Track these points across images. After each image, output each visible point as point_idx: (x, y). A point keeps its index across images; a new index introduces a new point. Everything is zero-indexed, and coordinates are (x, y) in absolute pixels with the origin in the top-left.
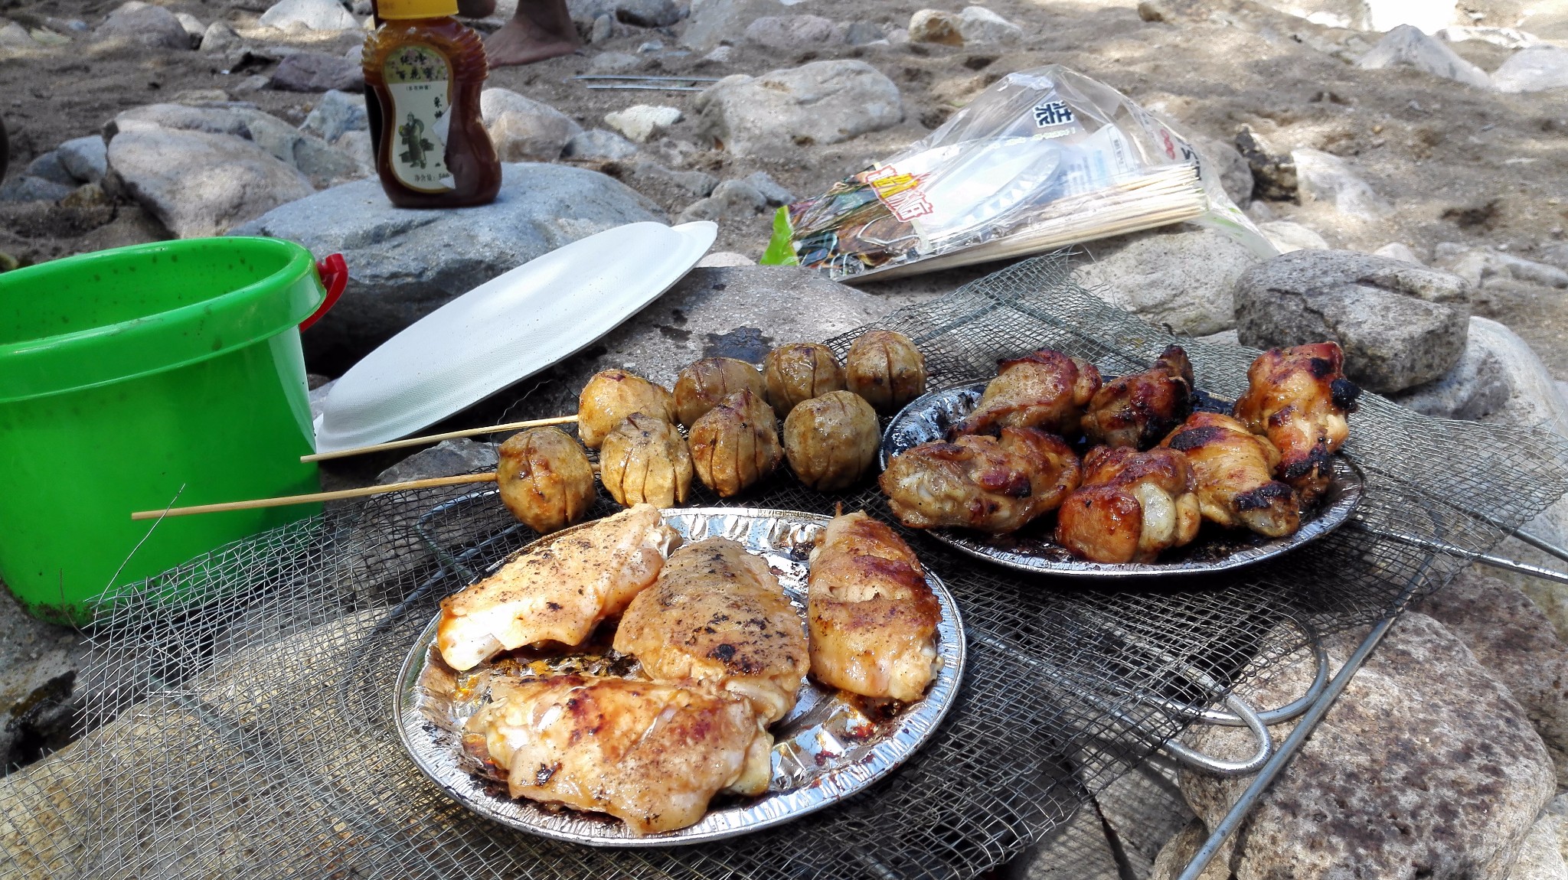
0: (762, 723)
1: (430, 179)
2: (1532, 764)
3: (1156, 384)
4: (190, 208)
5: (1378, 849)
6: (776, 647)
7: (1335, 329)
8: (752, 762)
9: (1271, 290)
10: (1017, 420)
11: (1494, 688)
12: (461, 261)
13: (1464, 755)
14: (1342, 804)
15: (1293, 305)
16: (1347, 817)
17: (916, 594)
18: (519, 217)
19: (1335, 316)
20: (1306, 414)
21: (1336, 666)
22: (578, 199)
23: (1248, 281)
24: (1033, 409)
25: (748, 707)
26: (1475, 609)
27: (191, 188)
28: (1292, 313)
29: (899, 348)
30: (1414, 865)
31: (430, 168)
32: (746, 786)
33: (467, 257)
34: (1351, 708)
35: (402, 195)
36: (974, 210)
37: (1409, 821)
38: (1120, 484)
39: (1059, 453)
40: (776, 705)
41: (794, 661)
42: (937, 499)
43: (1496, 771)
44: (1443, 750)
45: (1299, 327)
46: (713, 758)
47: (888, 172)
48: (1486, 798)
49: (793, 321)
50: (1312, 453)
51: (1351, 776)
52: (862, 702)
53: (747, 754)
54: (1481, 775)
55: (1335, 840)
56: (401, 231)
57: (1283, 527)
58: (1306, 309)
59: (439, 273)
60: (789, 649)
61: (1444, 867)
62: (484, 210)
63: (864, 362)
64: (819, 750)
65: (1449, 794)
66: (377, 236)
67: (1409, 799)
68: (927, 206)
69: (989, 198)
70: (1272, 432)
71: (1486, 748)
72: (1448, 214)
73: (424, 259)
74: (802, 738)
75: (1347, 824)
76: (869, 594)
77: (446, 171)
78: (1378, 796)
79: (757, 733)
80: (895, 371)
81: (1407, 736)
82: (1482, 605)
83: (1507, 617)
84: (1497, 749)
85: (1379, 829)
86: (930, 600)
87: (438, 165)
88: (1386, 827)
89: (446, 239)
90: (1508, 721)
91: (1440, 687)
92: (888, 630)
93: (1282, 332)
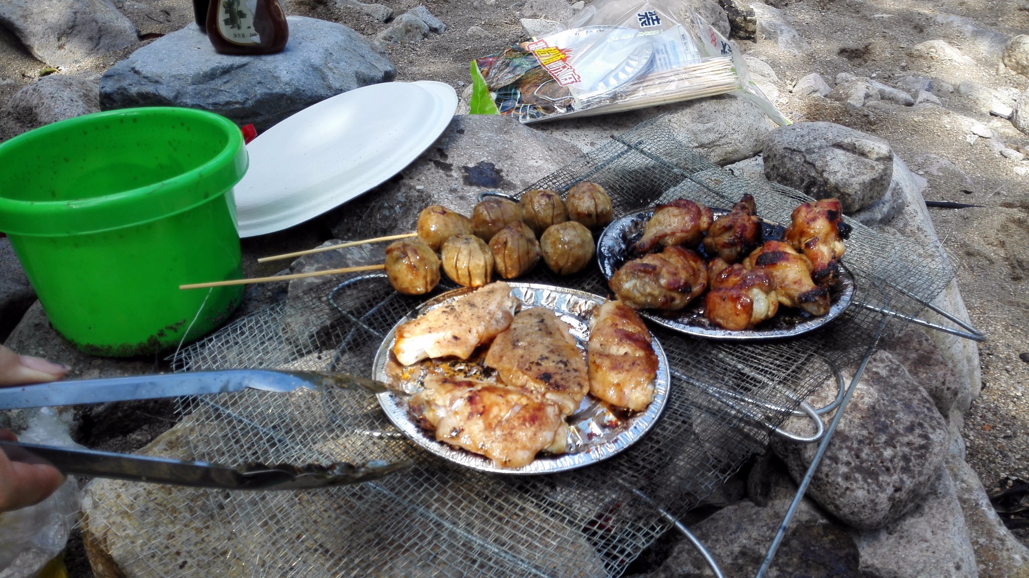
0: (563, 417)
1: (243, 36)
2: (942, 432)
3: (748, 224)
4: (38, 29)
5: (877, 479)
6: (572, 377)
7: (822, 175)
8: (558, 438)
9: (785, 148)
10: (670, 241)
11: (920, 391)
12: (271, 94)
13: (910, 429)
14: (858, 457)
15: (798, 158)
16: (862, 463)
17: (646, 354)
18: (304, 62)
19: (822, 167)
20: (825, 242)
21: (847, 383)
22: (336, 48)
23: (772, 142)
24: (679, 235)
25: (557, 409)
26: (902, 342)
27: (38, 14)
28: (798, 163)
29: (599, 195)
30: (894, 486)
31: (244, 30)
32: (554, 449)
33: (274, 91)
34: (855, 405)
35: (224, 46)
36: (604, 79)
37: (889, 465)
38: (741, 289)
39: (696, 262)
40: (570, 407)
41: (580, 385)
42: (642, 295)
43: (926, 437)
44: (901, 426)
45: (801, 172)
46: (539, 435)
47: (541, 44)
48: (923, 451)
49: (511, 158)
50: (829, 265)
51: (860, 442)
52: (613, 408)
53: (556, 433)
54: (920, 440)
55: (857, 475)
56: (226, 71)
57: (822, 310)
58: (805, 161)
59: (256, 102)
60: (579, 379)
61: (907, 486)
62: (279, 57)
63: (581, 203)
64: (589, 431)
65: (906, 450)
66: (211, 76)
67: (888, 453)
68: (576, 77)
69: (612, 71)
70: (807, 251)
71: (921, 425)
72: (842, 52)
73: (246, 92)
74: (582, 424)
75: (861, 467)
76: (622, 351)
77: (254, 32)
78: (874, 452)
79: (561, 424)
80: (599, 210)
81: (883, 419)
82: (905, 340)
83: (918, 346)
84: (926, 425)
85: (876, 469)
86: (653, 357)
87: (249, 27)
88: (879, 468)
89: (259, 78)
90: (928, 409)
91: (894, 391)
92: (631, 373)
93: (791, 174)
